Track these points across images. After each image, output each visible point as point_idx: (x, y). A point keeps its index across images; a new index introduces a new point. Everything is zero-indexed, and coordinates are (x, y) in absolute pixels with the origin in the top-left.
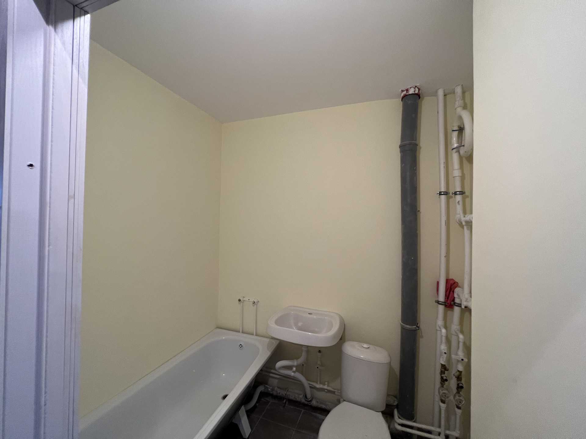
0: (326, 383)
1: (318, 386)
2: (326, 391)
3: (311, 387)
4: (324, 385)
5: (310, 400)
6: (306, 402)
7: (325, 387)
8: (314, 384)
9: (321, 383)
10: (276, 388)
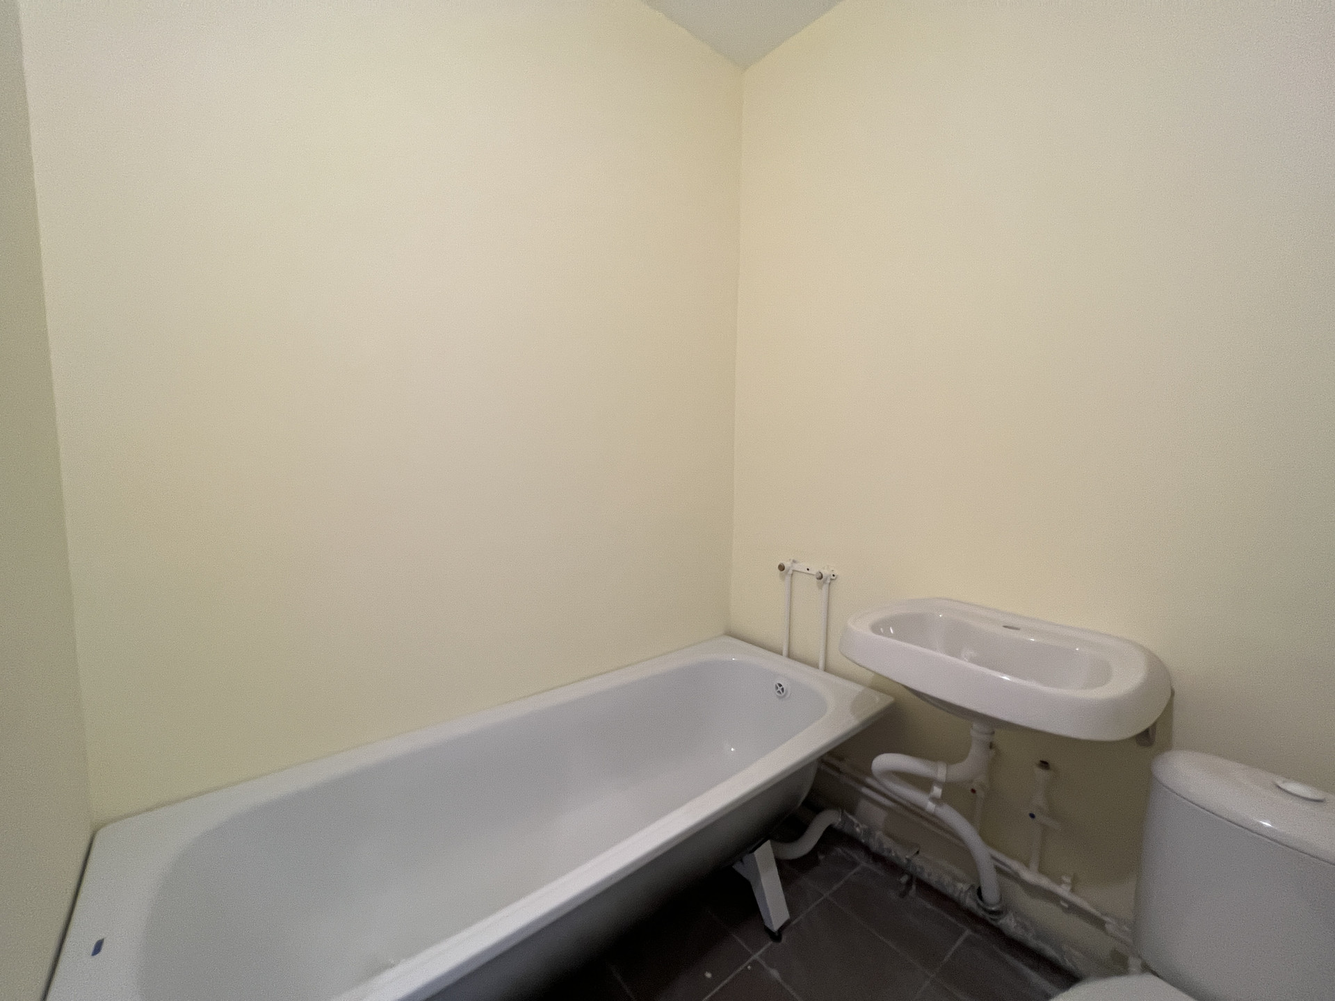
0: (1068, 880)
1: (1029, 876)
2: (1066, 906)
3: (999, 871)
4: (1060, 882)
5: (993, 909)
6: (981, 913)
7: (1063, 891)
8: (1015, 865)
9: (1042, 871)
10: (879, 834)
